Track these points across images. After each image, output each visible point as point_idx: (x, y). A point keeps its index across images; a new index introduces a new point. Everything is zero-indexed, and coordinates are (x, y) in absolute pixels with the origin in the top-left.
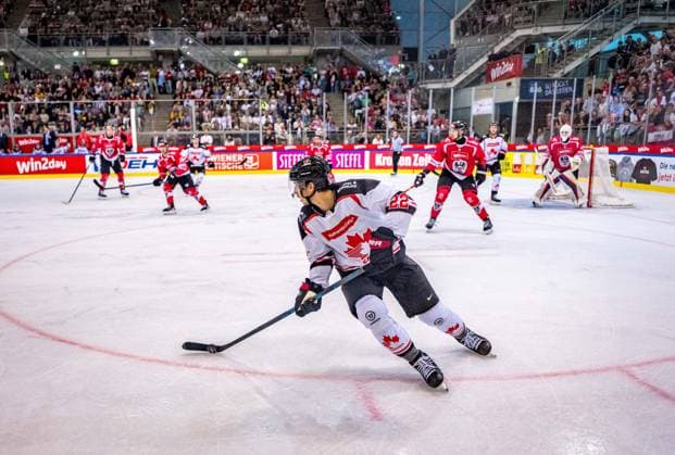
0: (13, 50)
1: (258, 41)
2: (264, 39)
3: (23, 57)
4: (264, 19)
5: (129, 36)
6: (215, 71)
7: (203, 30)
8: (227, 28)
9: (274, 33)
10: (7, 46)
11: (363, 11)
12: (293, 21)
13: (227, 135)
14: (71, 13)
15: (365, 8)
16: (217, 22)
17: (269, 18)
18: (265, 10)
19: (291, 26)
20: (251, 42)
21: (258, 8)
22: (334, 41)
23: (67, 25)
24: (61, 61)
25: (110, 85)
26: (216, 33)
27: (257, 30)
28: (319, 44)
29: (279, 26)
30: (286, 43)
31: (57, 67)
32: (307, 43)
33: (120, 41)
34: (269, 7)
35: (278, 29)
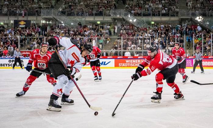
0: (55, 17)
1: (157, 15)
2: (159, 14)
3: (59, 20)
4: (161, 6)
5: (103, 12)
6: (137, 26)
7: (134, 10)
8: (144, 10)
9: (164, 12)
10: (52, 15)
11: (202, 3)
12: (172, 7)
13: (136, 52)
14: (82, 3)
15: (203, 2)
16: (140, 8)
17: (163, 6)
18: (161, 3)
19: (171, 9)
20: (154, 15)
21: (158, 2)
22: (188, 15)
23: (79, 8)
24: (73, 21)
25: (93, 31)
26: (139, 11)
27: (156, 10)
28: (182, 16)
29: (166, 9)
30: (168, 16)
31: (72, 24)
32: (177, 16)
33: (100, 14)
34: (163, 2)
35: (165, 10)
